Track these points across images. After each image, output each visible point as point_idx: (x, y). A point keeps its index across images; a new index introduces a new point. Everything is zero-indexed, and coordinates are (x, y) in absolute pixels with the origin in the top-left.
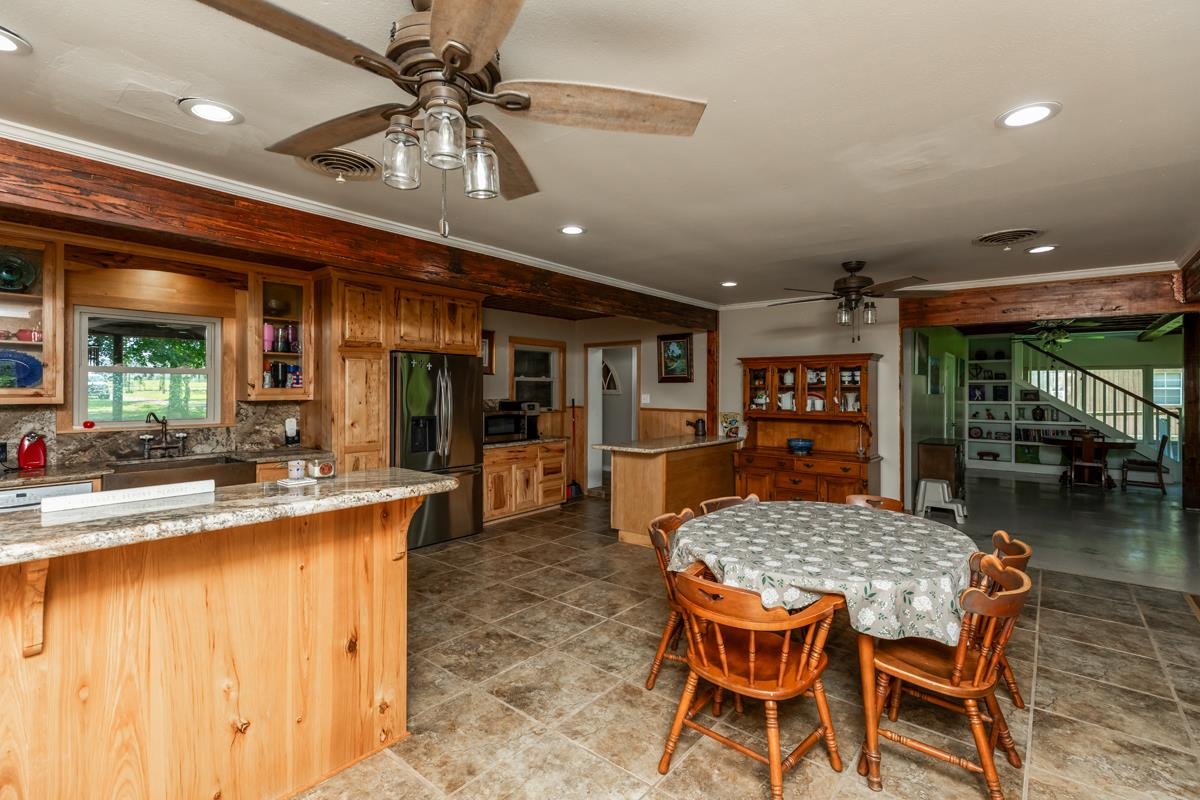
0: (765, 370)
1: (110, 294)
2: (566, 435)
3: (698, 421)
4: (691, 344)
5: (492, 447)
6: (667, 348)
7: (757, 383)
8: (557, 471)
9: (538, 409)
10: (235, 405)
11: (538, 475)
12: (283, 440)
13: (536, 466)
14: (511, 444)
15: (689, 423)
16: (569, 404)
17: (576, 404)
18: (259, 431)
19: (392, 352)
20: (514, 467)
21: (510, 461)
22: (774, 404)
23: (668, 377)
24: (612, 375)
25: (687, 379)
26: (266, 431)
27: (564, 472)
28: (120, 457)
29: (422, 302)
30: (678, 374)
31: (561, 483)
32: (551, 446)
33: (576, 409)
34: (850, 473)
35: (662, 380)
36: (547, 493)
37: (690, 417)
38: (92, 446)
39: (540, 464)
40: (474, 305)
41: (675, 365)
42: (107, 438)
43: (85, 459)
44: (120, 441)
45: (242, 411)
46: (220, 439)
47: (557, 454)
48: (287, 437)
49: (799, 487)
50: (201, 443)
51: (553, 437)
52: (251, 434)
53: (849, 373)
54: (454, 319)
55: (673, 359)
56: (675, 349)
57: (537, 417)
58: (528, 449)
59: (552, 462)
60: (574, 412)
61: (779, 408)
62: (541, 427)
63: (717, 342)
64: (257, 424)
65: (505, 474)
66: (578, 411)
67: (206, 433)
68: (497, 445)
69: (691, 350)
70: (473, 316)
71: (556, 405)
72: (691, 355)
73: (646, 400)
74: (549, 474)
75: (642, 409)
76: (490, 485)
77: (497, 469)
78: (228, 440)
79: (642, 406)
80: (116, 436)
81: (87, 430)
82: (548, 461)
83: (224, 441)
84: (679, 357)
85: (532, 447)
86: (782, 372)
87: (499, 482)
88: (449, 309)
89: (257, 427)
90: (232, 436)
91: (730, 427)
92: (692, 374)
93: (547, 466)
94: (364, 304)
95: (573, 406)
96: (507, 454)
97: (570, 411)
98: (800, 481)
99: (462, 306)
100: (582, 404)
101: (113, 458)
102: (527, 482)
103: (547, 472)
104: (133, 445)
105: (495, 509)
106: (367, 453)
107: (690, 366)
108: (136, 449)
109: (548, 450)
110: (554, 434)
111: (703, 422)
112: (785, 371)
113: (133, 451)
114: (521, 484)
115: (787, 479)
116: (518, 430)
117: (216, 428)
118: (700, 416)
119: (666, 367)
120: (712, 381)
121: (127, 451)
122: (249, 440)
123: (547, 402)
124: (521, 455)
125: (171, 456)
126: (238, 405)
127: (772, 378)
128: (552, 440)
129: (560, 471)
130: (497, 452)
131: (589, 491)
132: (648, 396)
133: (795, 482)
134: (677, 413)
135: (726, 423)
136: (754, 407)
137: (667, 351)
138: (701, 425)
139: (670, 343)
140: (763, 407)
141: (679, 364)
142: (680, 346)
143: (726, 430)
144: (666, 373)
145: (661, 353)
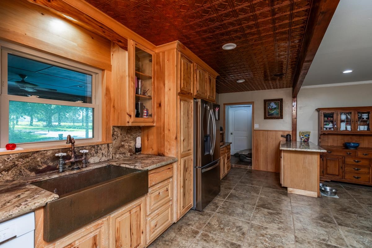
0: (333, 113)
1: (29, 34)
3: (287, 135)
4: (282, 103)
8: (229, 158)
10: (112, 128)
11: (226, 160)
12: (134, 150)
15: (282, 136)
18: (123, 145)
19: (194, 99)
21: (221, 155)
22: (338, 128)
23: (269, 117)
25: (280, 117)
26: (126, 145)
28: (39, 172)
29: (203, 73)
30: (275, 115)
31: (230, 163)
35: (266, 118)
36: (227, 168)
37: (283, 133)
38: (15, 165)
39: (226, 155)
41: (273, 112)
42: (28, 157)
43: (8, 178)
44: (39, 159)
45: (115, 133)
46: (104, 152)
48: (136, 148)
50: (93, 156)
52: (120, 147)
55: (272, 109)
56: (273, 105)
58: (224, 149)
64: (122, 141)
67: (95, 148)
69: (282, 105)
72: (282, 107)
78: (108, 152)
79: (254, 129)
80: (36, 155)
81: (10, 151)
83: (106, 153)
84: (275, 108)
88: (209, 79)
89: (123, 143)
90: (111, 149)
91: (305, 137)
92: (283, 115)
94: (187, 69)
99: (212, 79)
101: (33, 174)
102: (224, 164)
104: (49, 161)
106: (188, 157)
107: (281, 112)
108: (51, 164)
109: (228, 149)
111: (290, 135)
113: (49, 166)
115: (352, 161)
117: (102, 145)
118: (288, 133)
119: (269, 113)
121: (44, 166)
122: (119, 152)
124: (223, 152)
125: (79, 168)
126: (114, 129)
127: (337, 117)
132: (258, 125)
135: (303, 136)
136: (325, 129)
137: (269, 106)
138: (289, 137)
139: (271, 103)
140: (328, 129)
141: (275, 111)
142: (276, 104)
143: (303, 139)
144: (268, 115)
145: (266, 107)
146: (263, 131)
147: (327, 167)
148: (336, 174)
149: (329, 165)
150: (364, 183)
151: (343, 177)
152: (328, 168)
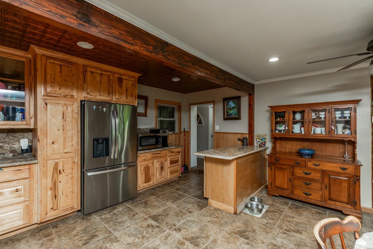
0: (284, 112)
2: (181, 145)
3: (244, 139)
4: (240, 102)
5: (143, 152)
6: (228, 104)
7: (279, 119)
8: (176, 162)
9: (168, 133)
11: (167, 164)
13: (166, 160)
14: (153, 150)
15: (239, 140)
16: (182, 130)
17: (186, 130)
19: (81, 101)
20: (155, 161)
21: (153, 158)
22: (290, 131)
23: (228, 118)
24: (200, 118)
25: (238, 118)
26: (7, 147)
27: (180, 162)
29: (101, 74)
30: (233, 116)
31: (178, 167)
32: (173, 150)
33: (186, 133)
34: (348, 171)
35: (225, 119)
36: (172, 173)
37: (239, 136)
39: (169, 159)
40: (133, 79)
41: (232, 112)
47: (177, 154)
48: (22, 150)
49: (309, 176)
51: (175, 146)
53: (340, 112)
54: (122, 85)
55: (230, 109)
56: (232, 104)
57: (167, 136)
58: (163, 152)
59: (174, 158)
60: (184, 134)
61: (293, 132)
62: (169, 141)
63: (254, 100)
65: (150, 165)
66: (187, 134)
68: (146, 151)
69: (240, 104)
70: (133, 85)
71: (177, 131)
72: (240, 106)
73: (217, 128)
74: (172, 163)
75: (216, 133)
76: (142, 171)
77: (146, 163)
79: (215, 131)
82: (172, 157)
84: (233, 108)
85: (164, 151)
86: (294, 113)
87: (147, 169)
88: (118, 80)
91: (261, 141)
92: (240, 116)
93: (171, 160)
94: (61, 72)
95: (184, 131)
96: (151, 155)
97: (183, 134)
98: (310, 173)
99: (126, 79)
100: (188, 130)
102: (162, 168)
103: (172, 162)
105: (145, 183)
106: (63, 159)
107: (239, 112)
109: (172, 152)
110: (176, 144)
111: (247, 139)
112: (296, 112)
114: (159, 170)
115: (301, 172)
116: (157, 143)
118: (245, 136)
119: (227, 113)
120: (251, 119)
123: (173, 129)
124: (159, 155)
127: (289, 116)
128: (174, 147)
129: (178, 162)
130: (146, 154)
131: (192, 168)
132: (219, 126)
133: (307, 174)
134: (232, 134)
135: (259, 139)
136: (277, 131)
137: (228, 105)
138: (245, 140)
139: (229, 101)
140: (282, 132)
141: (234, 111)
142: (234, 103)
143: (259, 143)
144: (227, 116)
145: (225, 106)
146: (223, 134)
147: (275, 178)
148: (285, 188)
149: (277, 175)
150: (315, 202)
151: (292, 192)
152: (276, 180)
